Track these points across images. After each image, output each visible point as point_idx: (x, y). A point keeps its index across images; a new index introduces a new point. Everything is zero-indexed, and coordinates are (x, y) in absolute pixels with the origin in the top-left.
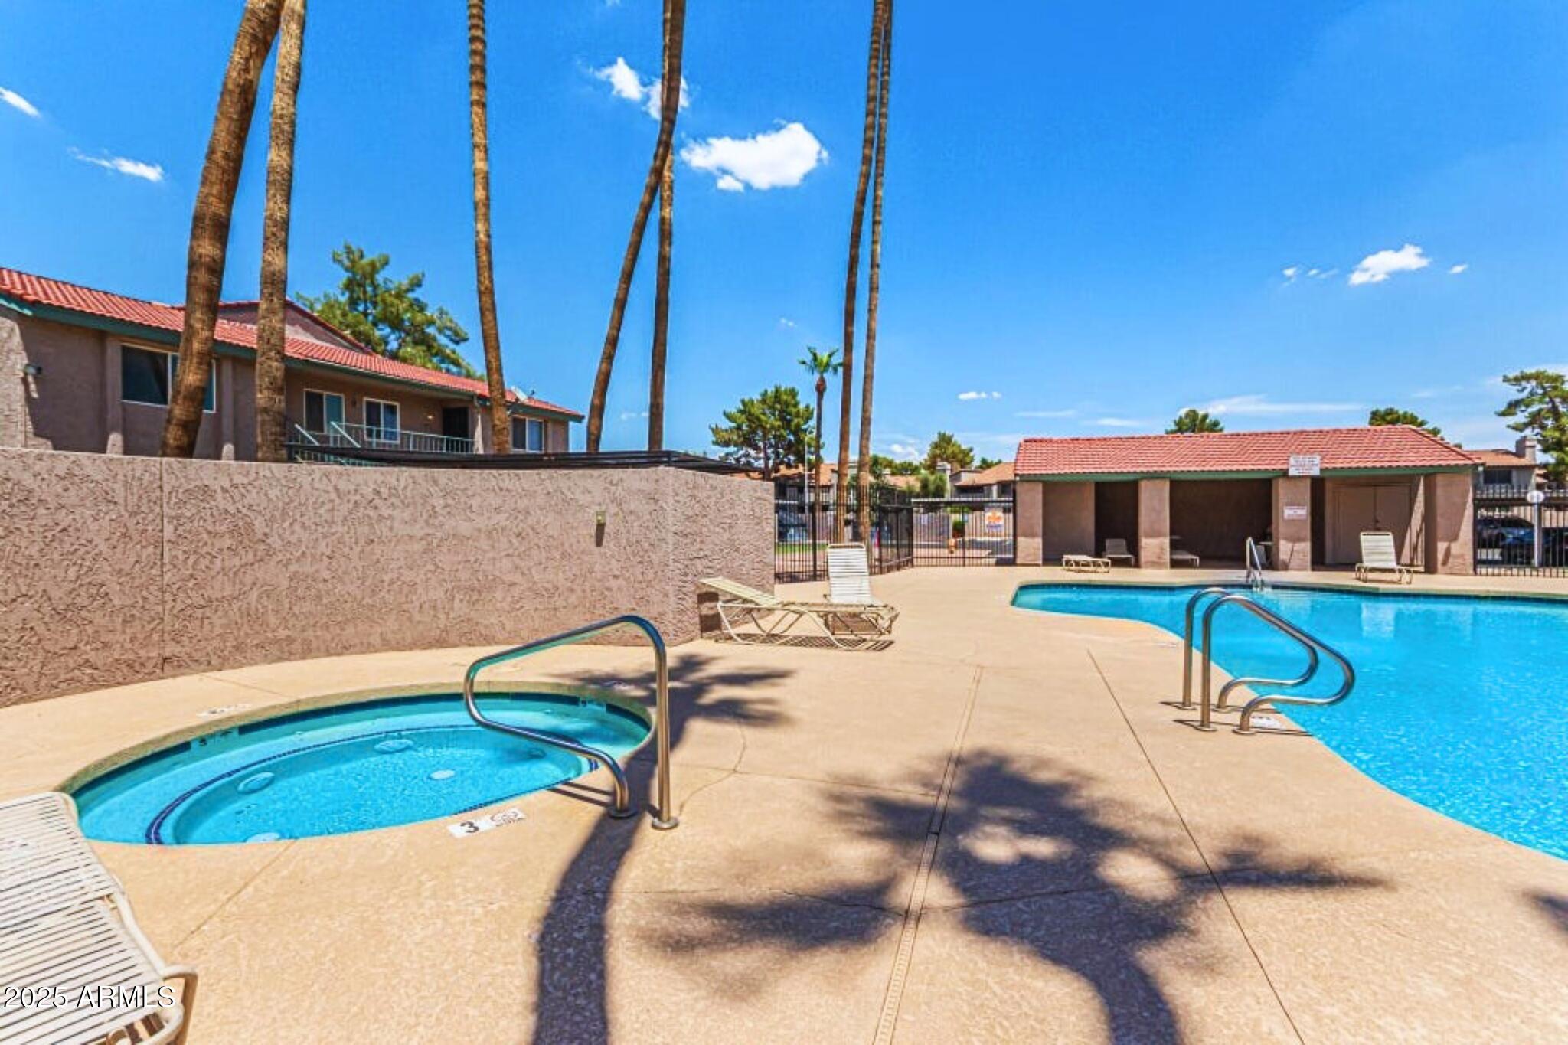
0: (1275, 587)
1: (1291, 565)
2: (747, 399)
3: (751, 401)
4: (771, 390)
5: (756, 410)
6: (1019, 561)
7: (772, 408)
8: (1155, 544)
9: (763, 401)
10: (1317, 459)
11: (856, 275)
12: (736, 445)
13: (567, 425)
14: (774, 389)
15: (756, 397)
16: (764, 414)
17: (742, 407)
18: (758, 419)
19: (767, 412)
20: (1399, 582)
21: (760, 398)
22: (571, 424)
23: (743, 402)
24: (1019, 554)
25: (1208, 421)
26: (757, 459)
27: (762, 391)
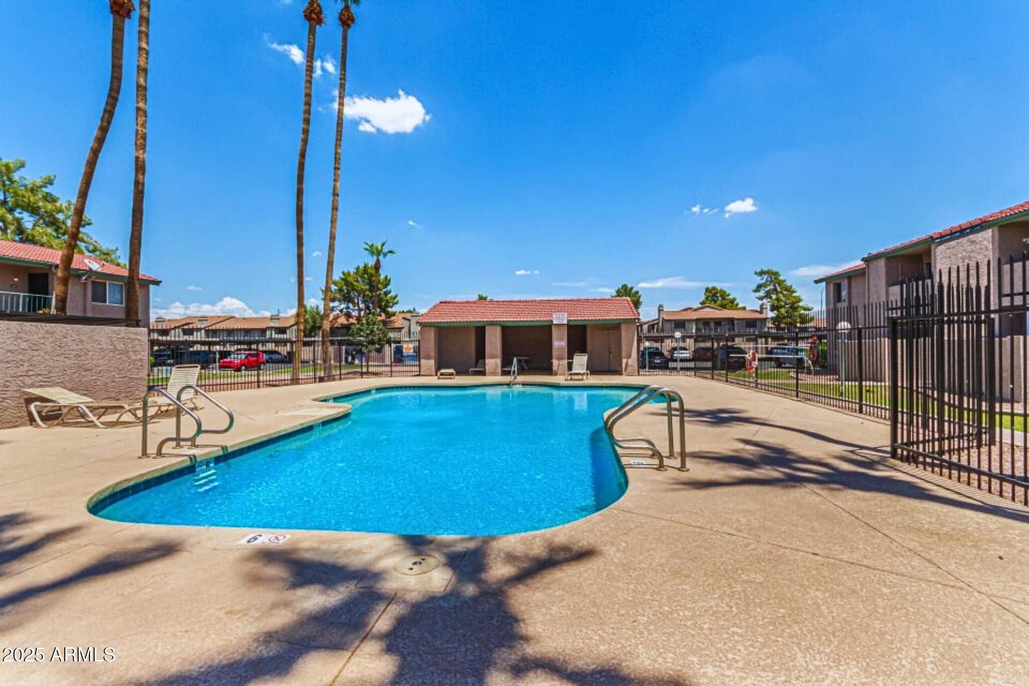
0: (524, 384)
1: (559, 373)
2: (346, 271)
3: (349, 273)
4: (362, 266)
5: (350, 279)
6: (422, 373)
7: (362, 277)
8: (493, 362)
9: (357, 273)
10: (566, 315)
11: (302, 200)
12: (340, 301)
13: (148, 287)
14: (363, 265)
15: (352, 271)
16: (357, 281)
17: (343, 276)
18: (352, 284)
19: (360, 279)
20: (582, 380)
21: (355, 271)
22: (152, 287)
23: (343, 273)
24: (422, 369)
25: (633, 291)
26: (353, 310)
27: (356, 266)
